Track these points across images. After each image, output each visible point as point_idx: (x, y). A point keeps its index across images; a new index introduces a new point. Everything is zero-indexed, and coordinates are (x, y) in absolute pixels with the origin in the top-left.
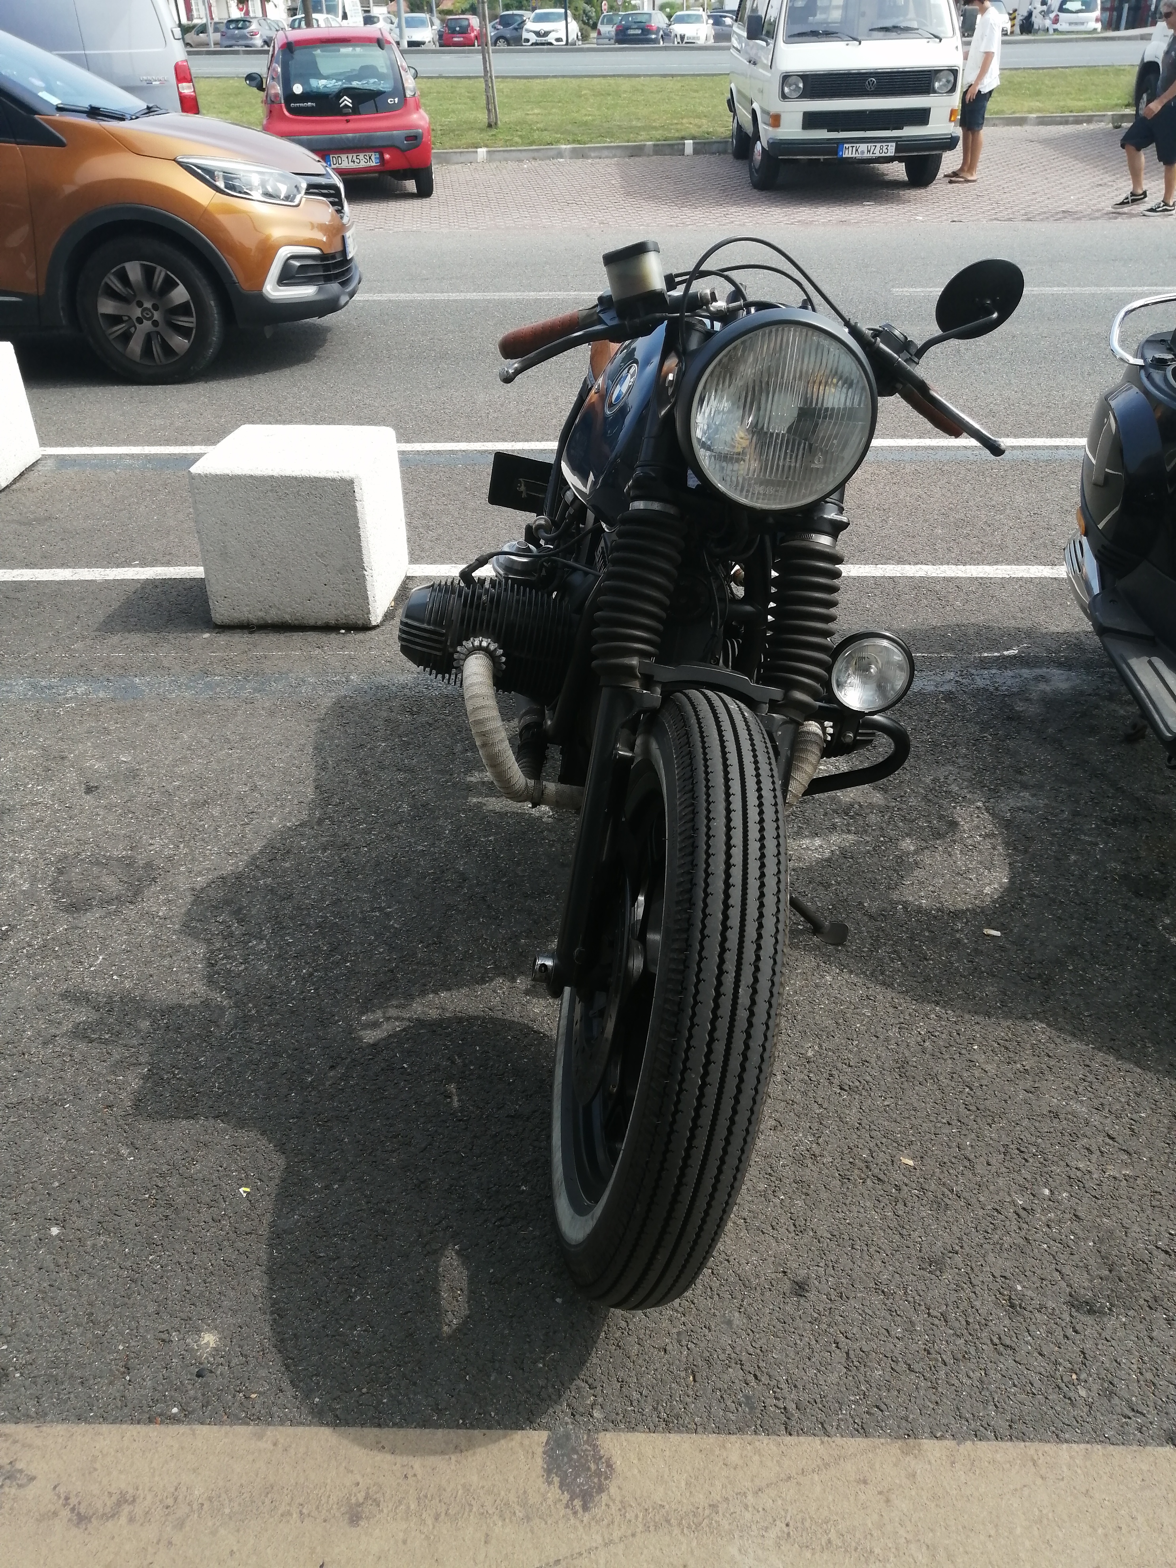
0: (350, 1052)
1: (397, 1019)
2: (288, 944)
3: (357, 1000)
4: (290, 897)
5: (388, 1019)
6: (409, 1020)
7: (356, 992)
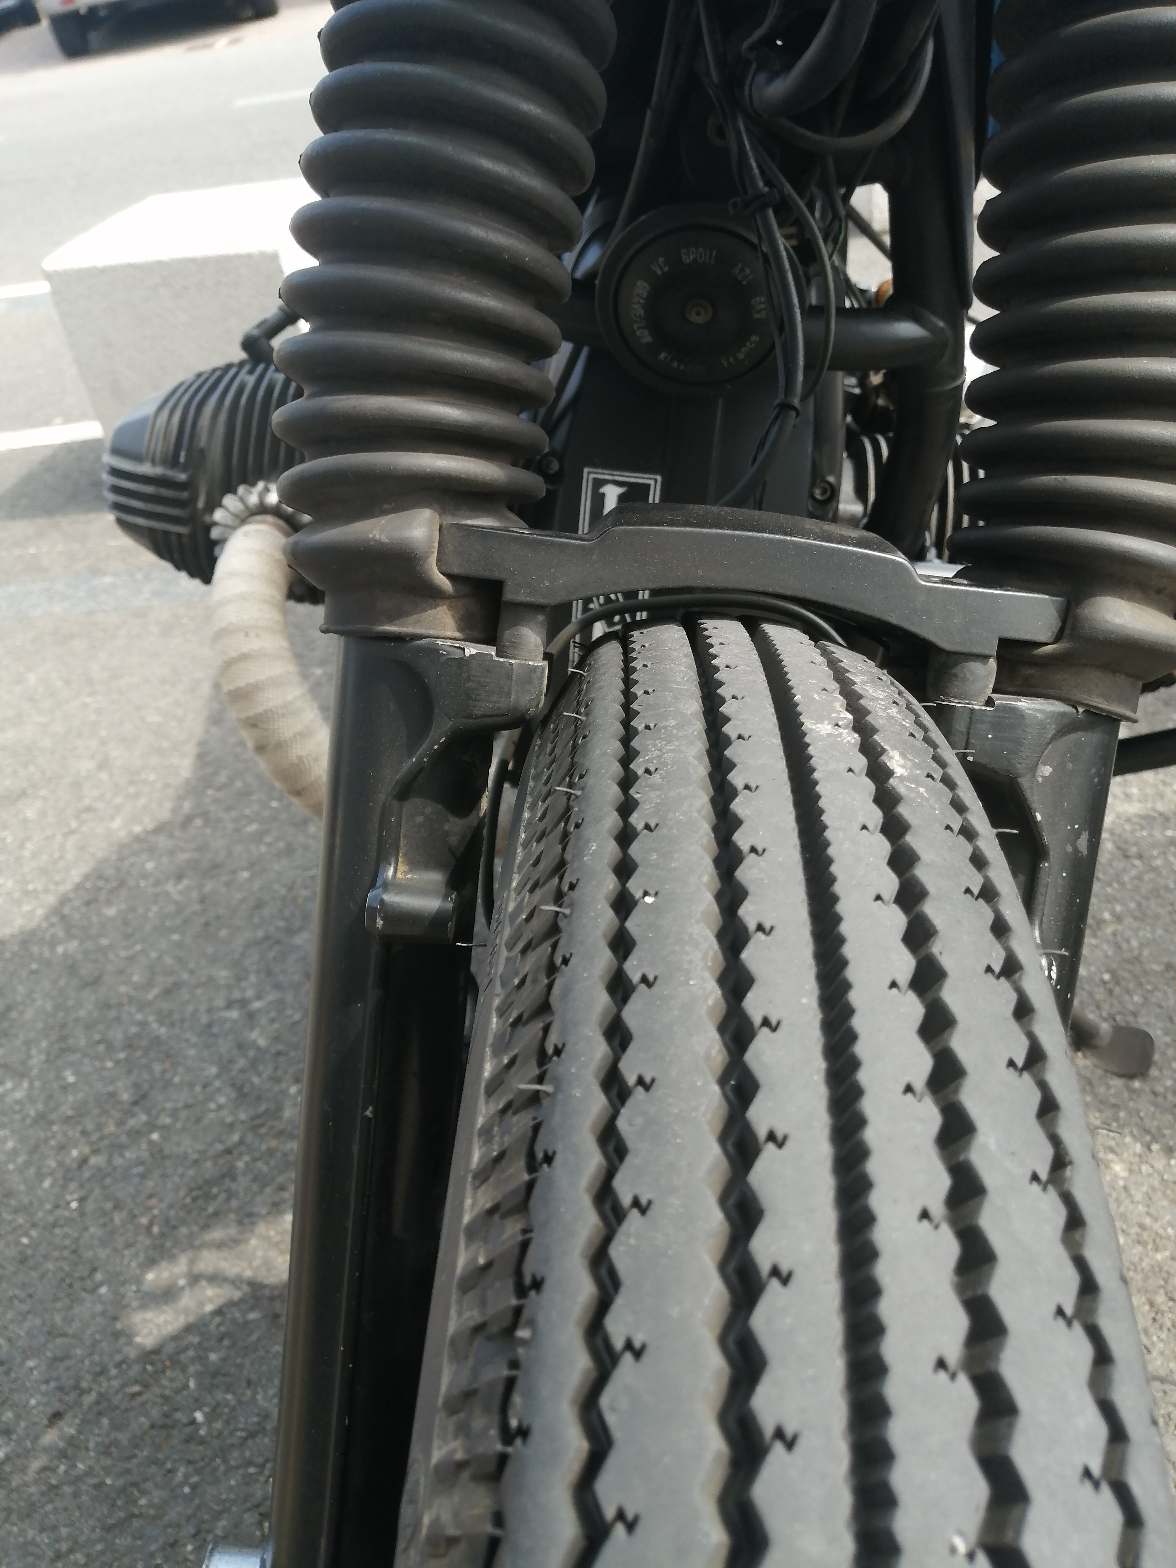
0: (101, 1373)
1: (215, 1278)
2: (65, 1088)
3: (149, 1228)
4: (95, 982)
5: (195, 1279)
6: (236, 1282)
7: (151, 1208)
